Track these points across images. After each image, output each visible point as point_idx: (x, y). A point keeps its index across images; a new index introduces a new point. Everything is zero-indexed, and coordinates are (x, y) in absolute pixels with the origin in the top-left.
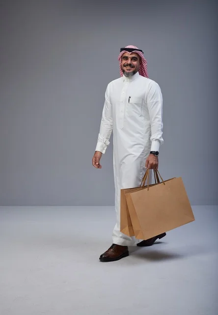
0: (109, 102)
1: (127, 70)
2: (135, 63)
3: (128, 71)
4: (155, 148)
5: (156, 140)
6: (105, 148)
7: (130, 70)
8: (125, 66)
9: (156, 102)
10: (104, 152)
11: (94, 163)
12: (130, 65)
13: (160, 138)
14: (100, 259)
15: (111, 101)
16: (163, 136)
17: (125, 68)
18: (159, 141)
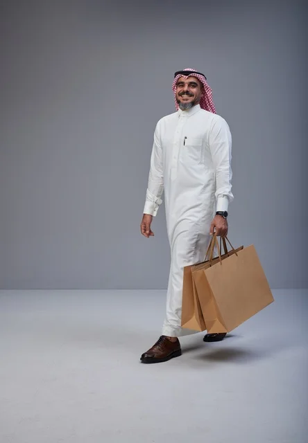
0: (159, 146)
1: (184, 100)
2: (194, 90)
3: (185, 102)
4: (222, 206)
5: (224, 195)
6: (157, 209)
7: (187, 100)
8: (180, 95)
9: (223, 143)
10: (155, 215)
11: (143, 231)
12: (187, 93)
13: (229, 192)
14: (141, 359)
15: (161, 144)
16: (233, 190)
17: (180, 98)
18: (228, 197)
